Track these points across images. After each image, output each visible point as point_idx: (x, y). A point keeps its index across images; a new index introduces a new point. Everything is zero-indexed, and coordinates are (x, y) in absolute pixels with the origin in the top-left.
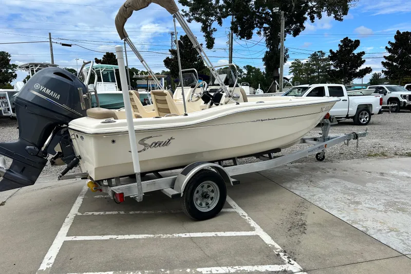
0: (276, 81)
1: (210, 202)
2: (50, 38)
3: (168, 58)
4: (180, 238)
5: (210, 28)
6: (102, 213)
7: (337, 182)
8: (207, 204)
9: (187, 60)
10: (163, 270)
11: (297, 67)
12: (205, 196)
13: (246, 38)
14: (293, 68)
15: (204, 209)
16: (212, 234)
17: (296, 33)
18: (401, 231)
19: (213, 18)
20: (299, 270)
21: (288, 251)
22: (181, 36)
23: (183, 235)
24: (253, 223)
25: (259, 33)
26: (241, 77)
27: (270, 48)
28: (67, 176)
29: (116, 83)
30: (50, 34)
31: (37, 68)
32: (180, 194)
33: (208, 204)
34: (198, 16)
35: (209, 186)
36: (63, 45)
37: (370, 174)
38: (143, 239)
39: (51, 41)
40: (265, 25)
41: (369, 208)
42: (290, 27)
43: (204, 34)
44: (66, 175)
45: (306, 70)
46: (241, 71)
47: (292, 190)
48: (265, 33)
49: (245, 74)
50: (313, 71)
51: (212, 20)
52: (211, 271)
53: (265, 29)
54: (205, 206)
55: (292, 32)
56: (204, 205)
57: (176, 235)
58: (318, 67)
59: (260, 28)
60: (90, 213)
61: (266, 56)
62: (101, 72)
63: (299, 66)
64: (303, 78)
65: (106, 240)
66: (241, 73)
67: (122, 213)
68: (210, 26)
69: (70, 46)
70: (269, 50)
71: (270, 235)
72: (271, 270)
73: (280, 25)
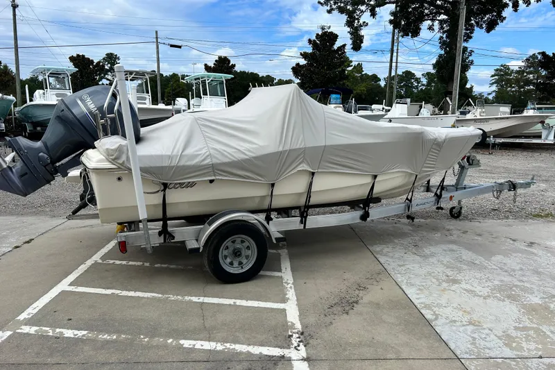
0: (448, 99)
1: (244, 261)
2: (157, 38)
3: (298, 64)
4: (191, 302)
5: (359, 22)
6: (124, 262)
7: (453, 250)
8: (240, 263)
9: (323, 68)
10: (142, 337)
11: (503, 76)
12: (237, 253)
13: (410, 34)
14: (496, 77)
15: (235, 270)
16: (231, 302)
17: (491, 26)
18: (485, 326)
19: (363, 8)
20: (301, 358)
21: (306, 334)
22: (318, 35)
23: (195, 299)
24: (291, 294)
25: (431, 28)
26: (417, 88)
27: (445, 49)
28: (78, 216)
29: (226, 97)
30: (157, 32)
31: (133, 76)
32: (199, 248)
33: (242, 263)
34: (342, 5)
35: (243, 242)
36: (172, 46)
37: (512, 242)
38: (148, 298)
39: (157, 41)
40: (443, 17)
41: (466, 290)
42: (482, 18)
43: (349, 29)
44: (77, 214)
45: (517, 81)
46: (418, 80)
47: (377, 256)
48: (442, 28)
49: (423, 85)
50: (528, 82)
51: (362, 12)
52: (194, 345)
53: (441, 22)
54: (237, 266)
55: (484, 26)
56: (236, 264)
57: (187, 298)
58: (538, 77)
59: (433, 20)
60: (112, 262)
61: (438, 62)
62: (207, 82)
63: (506, 74)
64: (513, 92)
65: (106, 295)
66: (418, 83)
67: (147, 264)
68: (358, 19)
69: (180, 47)
70: (443, 52)
71: (299, 310)
72: (266, 354)
73: (459, 16)
